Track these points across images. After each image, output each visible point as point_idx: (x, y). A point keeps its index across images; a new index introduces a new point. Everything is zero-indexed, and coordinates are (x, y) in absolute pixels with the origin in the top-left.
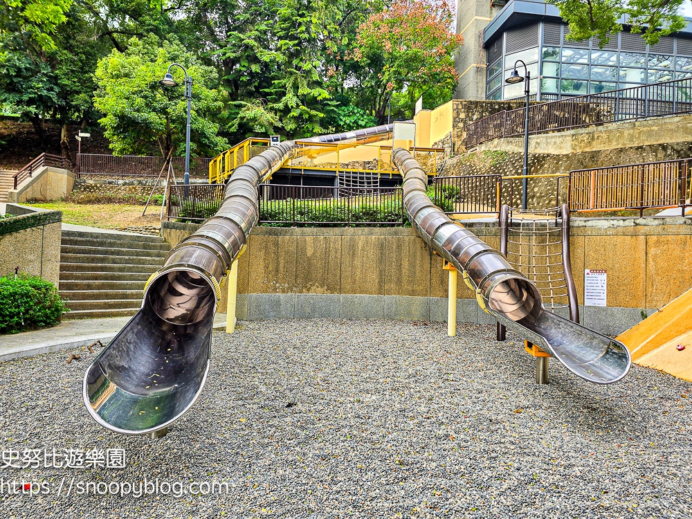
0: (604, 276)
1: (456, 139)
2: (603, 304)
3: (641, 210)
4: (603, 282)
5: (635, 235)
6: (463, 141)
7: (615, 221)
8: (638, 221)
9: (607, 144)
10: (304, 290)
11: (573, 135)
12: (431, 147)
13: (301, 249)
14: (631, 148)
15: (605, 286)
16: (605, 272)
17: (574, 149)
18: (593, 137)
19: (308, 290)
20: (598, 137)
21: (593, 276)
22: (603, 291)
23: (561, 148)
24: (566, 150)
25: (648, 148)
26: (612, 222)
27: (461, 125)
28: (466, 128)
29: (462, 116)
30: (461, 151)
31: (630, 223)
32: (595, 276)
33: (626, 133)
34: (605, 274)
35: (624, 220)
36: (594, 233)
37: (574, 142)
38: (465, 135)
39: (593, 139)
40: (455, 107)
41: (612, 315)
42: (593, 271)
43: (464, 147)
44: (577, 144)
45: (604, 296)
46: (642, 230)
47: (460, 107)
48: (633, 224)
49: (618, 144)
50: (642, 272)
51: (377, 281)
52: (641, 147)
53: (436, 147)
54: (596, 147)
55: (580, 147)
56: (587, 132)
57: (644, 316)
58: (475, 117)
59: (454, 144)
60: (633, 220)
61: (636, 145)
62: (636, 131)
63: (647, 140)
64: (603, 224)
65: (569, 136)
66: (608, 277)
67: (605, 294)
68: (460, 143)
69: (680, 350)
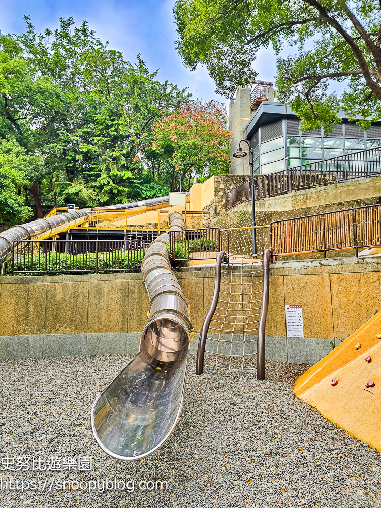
0: (300, 311)
1: (218, 204)
2: (301, 335)
3: (325, 253)
4: (300, 315)
5: (321, 274)
6: (223, 205)
7: (305, 262)
8: (322, 262)
9: (317, 202)
10: (53, 331)
11: (292, 196)
12: (202, 211)
13: (50, 295)
14: (334, 204)
15: (302, 319)
16: (301, 307)
17: (293, 207)
18: (307, 197)
19: (57, 331)
20: (310, 197)
21: (292, 310)
22: (301, 324)
23: (284, 207)
24: (289, 208)
25: (346, 204)
26: (303, 263)
27: (221, 193)
28: (225, 194)
29: (222, 186)
30: (221, 213)
31: (316, 263)
32: (294, 310)
33: (331, 193)
34: (301, 309)
35: (312, 261)
36: (290, 274)
37: (293, 202)
38: (224, 200)
39: (307, 198)
40: (216, 180)
41: (309, 345)
42: (292, 306)
43: (224, 210)
44: (295, 203)
45: (301, 329)
46: (326, 269)
47: (220, 180)
48: (319, 265)
49: (325, 202)
50: (329, 306)
51: (121, 320)
52: (341, 203)
53: (204, 210)
54: (309, 204)
55: (298, 205)
56: (302, 193)
57: (334, 346)
58: (231, 187)
59: (216, 208)
60: (318, 261)
61: (339, 201)
62: (338, 191)
63: (347, 198)
64: (296, 265)
65: (289, 197)
66: (303, 311)
67: (302, 326)
68: (221, 207)
69: (334, 385)
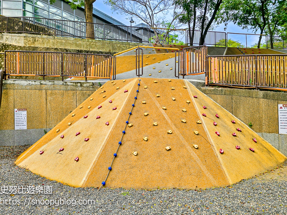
0: (25, 113)
2: (25, 128)
3: (44, 77)
4: (25, 115)
5: (40, 90)
7: (30, 82)
8: (42, 82)
9: (42, 45)
11: (25, 37)
14: (52, 48)
15: (26, 118)
16: (26, 110)
17: (25, 44)
18: (35, 39)
20: (37, 40)
21: (19, 112)
22: (25, 121)
23: (19, 43)
24: (22, 44)
25: (60, 50)
26: (29, 82)
31: (38, 83)
32: (21, 112)
33: (51, 41)
34: (26, 111)
35: (35, 81)
36: (19, 88)
37: (25, 41)
39: (35, 40)
41: (30, 133)
42: (19, 110)
44: (27, 42)
45: (25, 123)
46: (44, 87)
48: (39, 84)
49: (47, 46)
50: (44, 109)
52: (57, 49)
54: (37, 45)
55: (29, 44)
56: (32, 36)
57: (46, 133)
60: (39, 82)
61: (56, 47)
62: (55, 41)
63: (60, 46)
64: (24, 83)
65: (22, 37)
66: (27, 112)
67: (26, 122)
69: (41, 154)
